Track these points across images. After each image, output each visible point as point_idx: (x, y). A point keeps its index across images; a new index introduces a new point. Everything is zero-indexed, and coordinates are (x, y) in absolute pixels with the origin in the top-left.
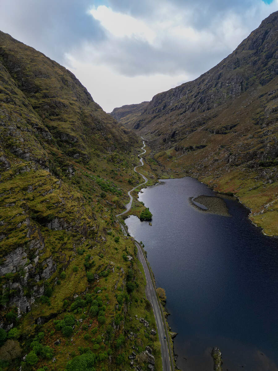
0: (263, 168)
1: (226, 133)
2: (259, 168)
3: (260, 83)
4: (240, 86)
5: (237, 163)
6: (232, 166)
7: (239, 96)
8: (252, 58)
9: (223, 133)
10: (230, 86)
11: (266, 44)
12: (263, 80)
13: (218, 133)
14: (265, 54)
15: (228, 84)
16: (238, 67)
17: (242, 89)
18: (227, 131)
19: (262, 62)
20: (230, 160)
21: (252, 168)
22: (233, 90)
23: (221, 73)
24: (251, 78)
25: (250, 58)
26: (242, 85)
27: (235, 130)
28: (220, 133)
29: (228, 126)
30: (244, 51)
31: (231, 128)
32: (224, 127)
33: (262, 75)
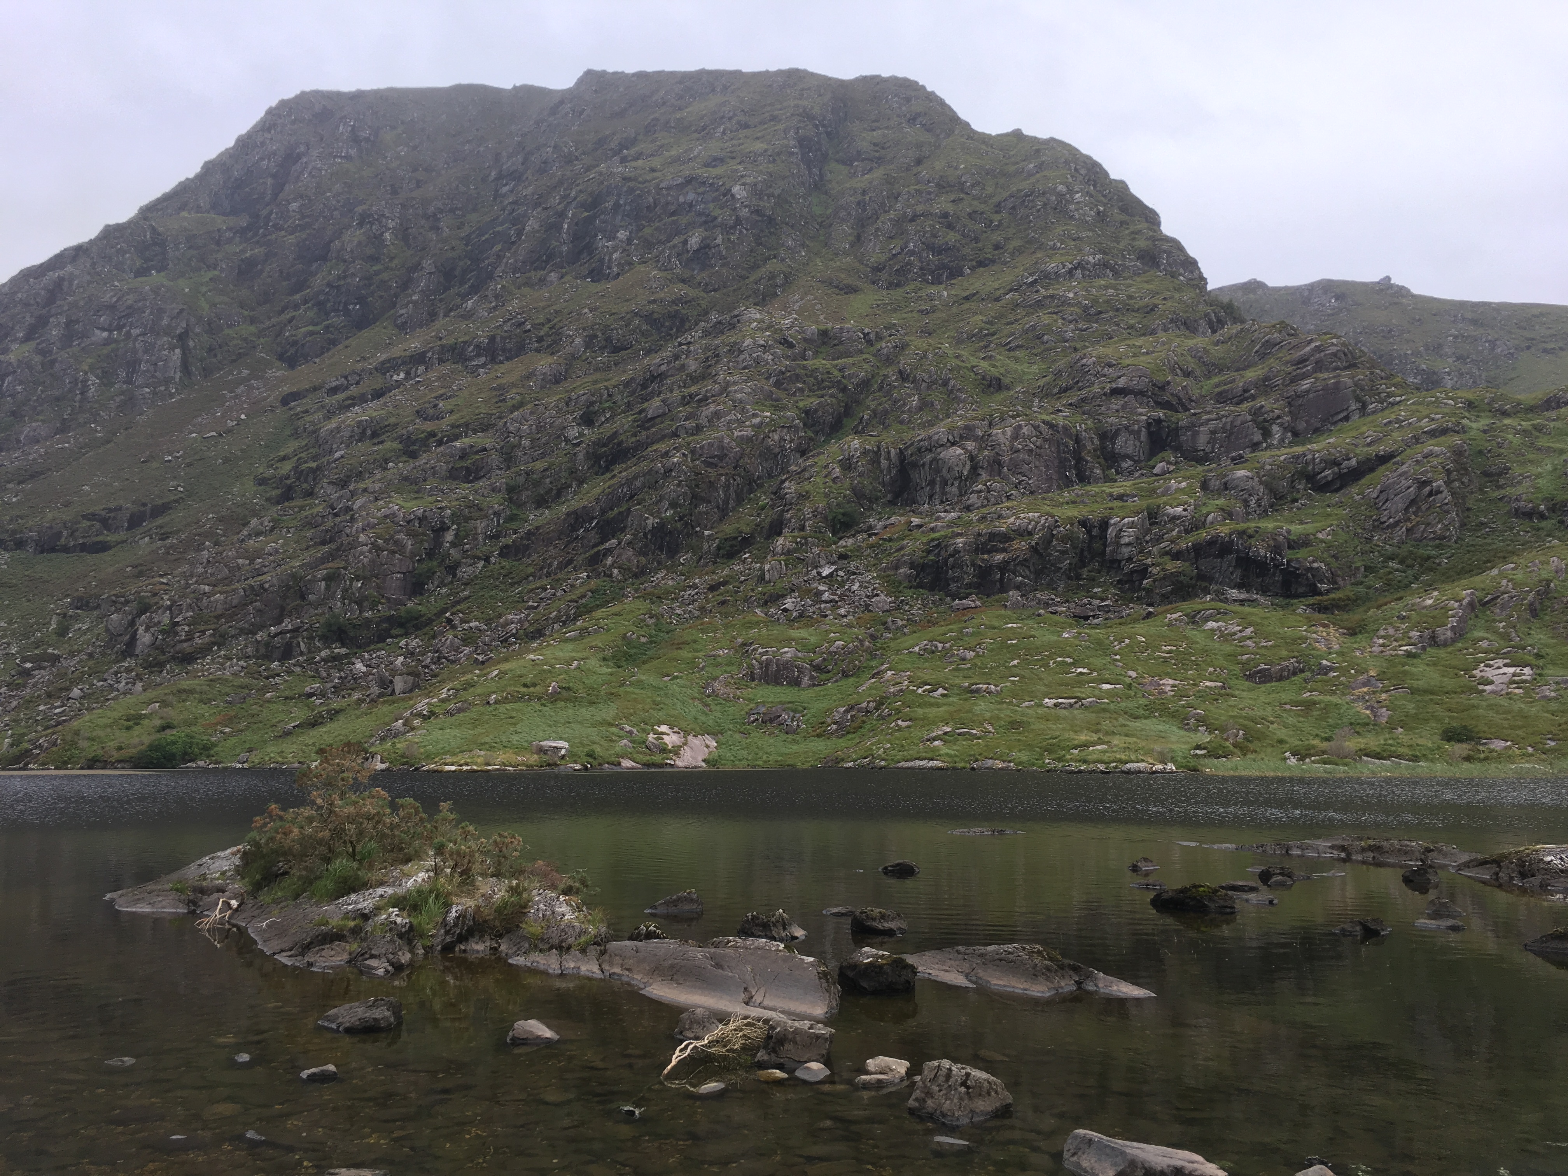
0: (343, 651)
1: (103, 547)
2: (323, 654)
3: (281, 357)
4: (172, 348)
5: (185, 645)
6: (154, 666)
7: (172, 396)
8: (230, 249)
9: (84, 548)
10: (116, 341)
11: (295, 200)
12: (295, 343)
13: (53, 550)
14: (291, 239)
15: (105, 334)
16: (158, 271)
17: (185, 366)
18: (111, 538)
19: (281, 272)
20: (144, 638)
21: (283, 659)
22: (138, 362)
23: (61, 280)
24: (230, 326)
25: (218, 243)
26: (185, 350)
27: (161, 527)
28: (66, 549)
29: (119, 509)
30: (184, 214)
31: (135, 522)
32: (92, 517)
33: (285, 325)
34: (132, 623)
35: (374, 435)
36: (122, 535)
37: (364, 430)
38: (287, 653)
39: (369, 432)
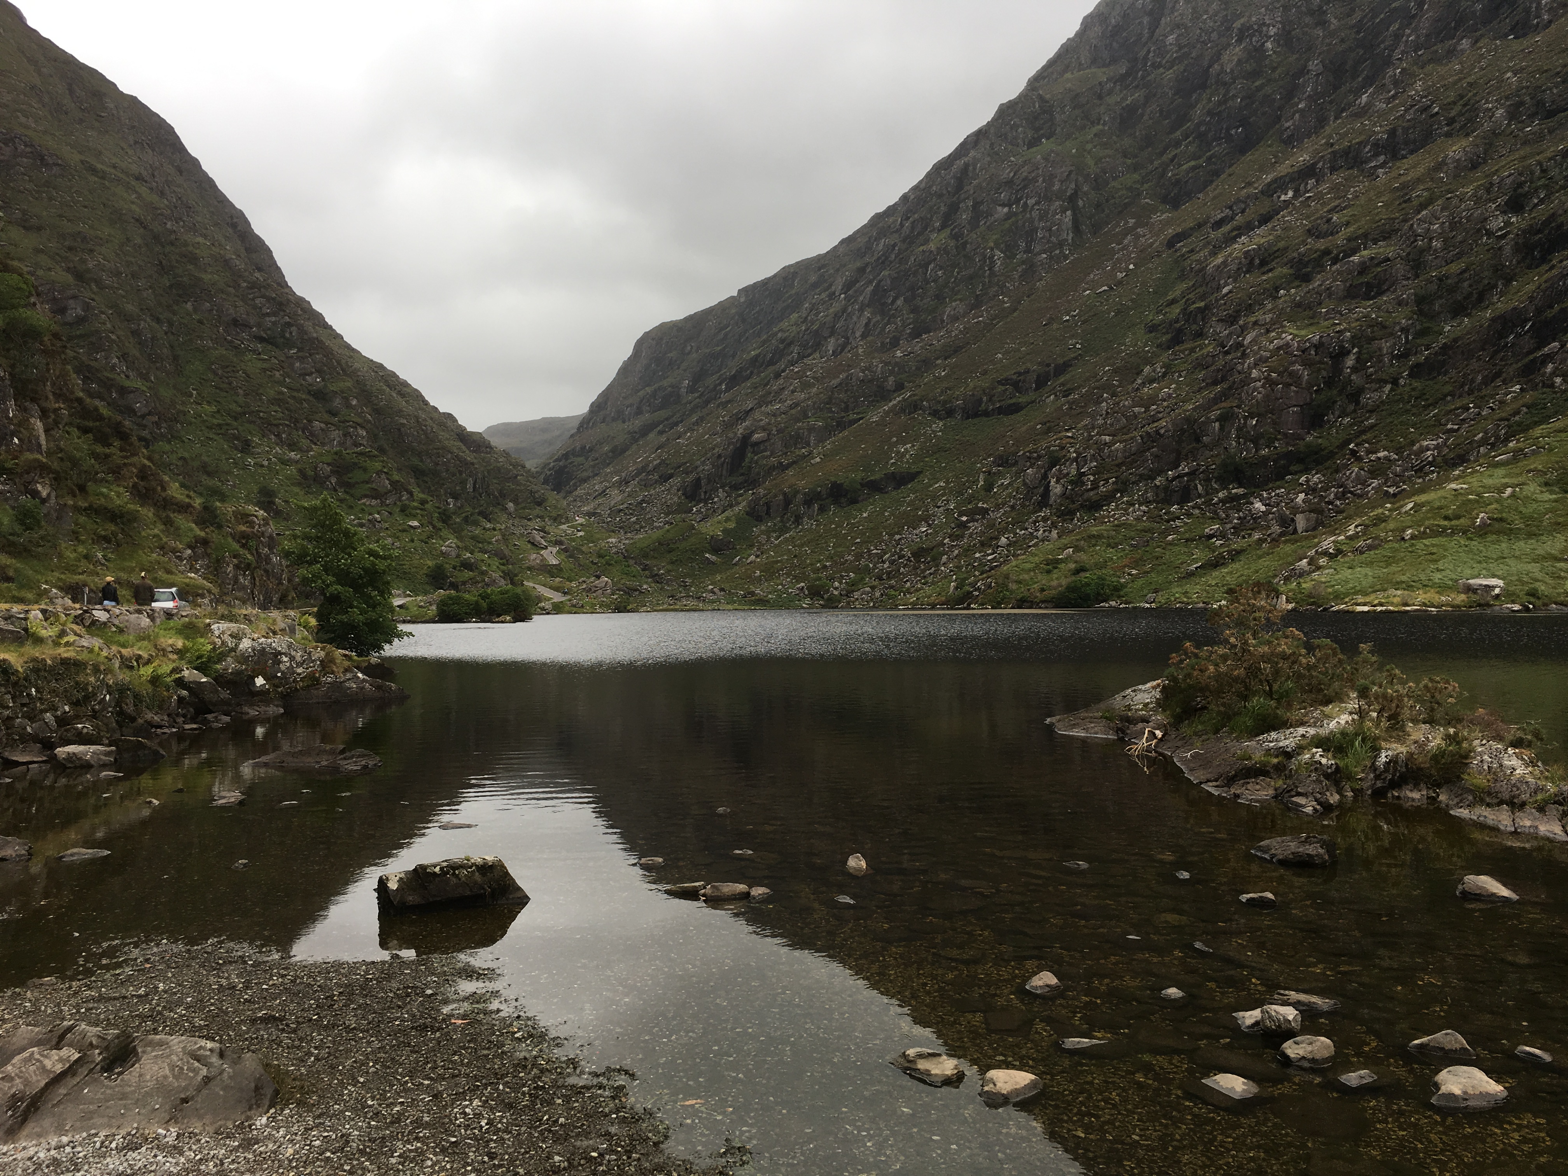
0: (1241, 491)
1: (1015, 409)
2: (1221, 495)
3: (1165, 200)
4: (1064, 211)
5: (1092, 493)
6: (1066, 514)
7: (1066, 257)
8: (1111, 100)
9: (1001, 411)
10: (1016, 214)
11: (1172, 32)
12: (1178, 182)
13: (976, 415)
14: (1170, 74)
15: (1006, 210)
16: (1048, 139)
17: (1076, 227)
18: (1022, 399)
19: (1161, 111)
20: (1056, 489)
21: (1182, 502)
22: (1035, 230)
23: (966, 165)
24: (1114, 179)
25: (1100, 97)
26: (1075, 209)
27: (1063, 384)
28: (986, 414)
29: (1027, 372)
30: (1068, 75)
31: (1041, 382)
32: (1005, 382)
33: (1168, 166)
34: (1045, 477)
35: (1263, 263)
36: (1032, 396)
37: (1252, 260)
38: (1185, 496)
39: (1257, 261)
